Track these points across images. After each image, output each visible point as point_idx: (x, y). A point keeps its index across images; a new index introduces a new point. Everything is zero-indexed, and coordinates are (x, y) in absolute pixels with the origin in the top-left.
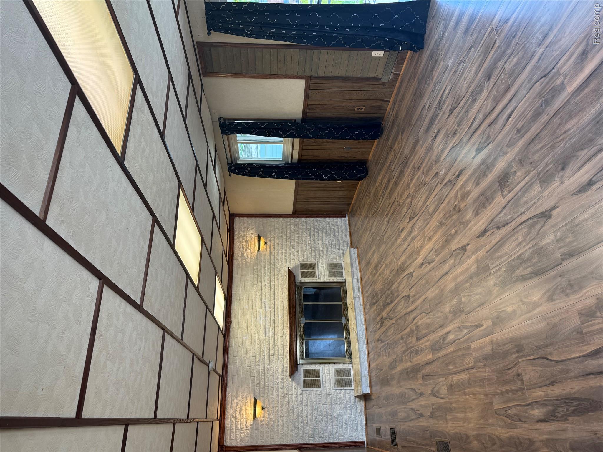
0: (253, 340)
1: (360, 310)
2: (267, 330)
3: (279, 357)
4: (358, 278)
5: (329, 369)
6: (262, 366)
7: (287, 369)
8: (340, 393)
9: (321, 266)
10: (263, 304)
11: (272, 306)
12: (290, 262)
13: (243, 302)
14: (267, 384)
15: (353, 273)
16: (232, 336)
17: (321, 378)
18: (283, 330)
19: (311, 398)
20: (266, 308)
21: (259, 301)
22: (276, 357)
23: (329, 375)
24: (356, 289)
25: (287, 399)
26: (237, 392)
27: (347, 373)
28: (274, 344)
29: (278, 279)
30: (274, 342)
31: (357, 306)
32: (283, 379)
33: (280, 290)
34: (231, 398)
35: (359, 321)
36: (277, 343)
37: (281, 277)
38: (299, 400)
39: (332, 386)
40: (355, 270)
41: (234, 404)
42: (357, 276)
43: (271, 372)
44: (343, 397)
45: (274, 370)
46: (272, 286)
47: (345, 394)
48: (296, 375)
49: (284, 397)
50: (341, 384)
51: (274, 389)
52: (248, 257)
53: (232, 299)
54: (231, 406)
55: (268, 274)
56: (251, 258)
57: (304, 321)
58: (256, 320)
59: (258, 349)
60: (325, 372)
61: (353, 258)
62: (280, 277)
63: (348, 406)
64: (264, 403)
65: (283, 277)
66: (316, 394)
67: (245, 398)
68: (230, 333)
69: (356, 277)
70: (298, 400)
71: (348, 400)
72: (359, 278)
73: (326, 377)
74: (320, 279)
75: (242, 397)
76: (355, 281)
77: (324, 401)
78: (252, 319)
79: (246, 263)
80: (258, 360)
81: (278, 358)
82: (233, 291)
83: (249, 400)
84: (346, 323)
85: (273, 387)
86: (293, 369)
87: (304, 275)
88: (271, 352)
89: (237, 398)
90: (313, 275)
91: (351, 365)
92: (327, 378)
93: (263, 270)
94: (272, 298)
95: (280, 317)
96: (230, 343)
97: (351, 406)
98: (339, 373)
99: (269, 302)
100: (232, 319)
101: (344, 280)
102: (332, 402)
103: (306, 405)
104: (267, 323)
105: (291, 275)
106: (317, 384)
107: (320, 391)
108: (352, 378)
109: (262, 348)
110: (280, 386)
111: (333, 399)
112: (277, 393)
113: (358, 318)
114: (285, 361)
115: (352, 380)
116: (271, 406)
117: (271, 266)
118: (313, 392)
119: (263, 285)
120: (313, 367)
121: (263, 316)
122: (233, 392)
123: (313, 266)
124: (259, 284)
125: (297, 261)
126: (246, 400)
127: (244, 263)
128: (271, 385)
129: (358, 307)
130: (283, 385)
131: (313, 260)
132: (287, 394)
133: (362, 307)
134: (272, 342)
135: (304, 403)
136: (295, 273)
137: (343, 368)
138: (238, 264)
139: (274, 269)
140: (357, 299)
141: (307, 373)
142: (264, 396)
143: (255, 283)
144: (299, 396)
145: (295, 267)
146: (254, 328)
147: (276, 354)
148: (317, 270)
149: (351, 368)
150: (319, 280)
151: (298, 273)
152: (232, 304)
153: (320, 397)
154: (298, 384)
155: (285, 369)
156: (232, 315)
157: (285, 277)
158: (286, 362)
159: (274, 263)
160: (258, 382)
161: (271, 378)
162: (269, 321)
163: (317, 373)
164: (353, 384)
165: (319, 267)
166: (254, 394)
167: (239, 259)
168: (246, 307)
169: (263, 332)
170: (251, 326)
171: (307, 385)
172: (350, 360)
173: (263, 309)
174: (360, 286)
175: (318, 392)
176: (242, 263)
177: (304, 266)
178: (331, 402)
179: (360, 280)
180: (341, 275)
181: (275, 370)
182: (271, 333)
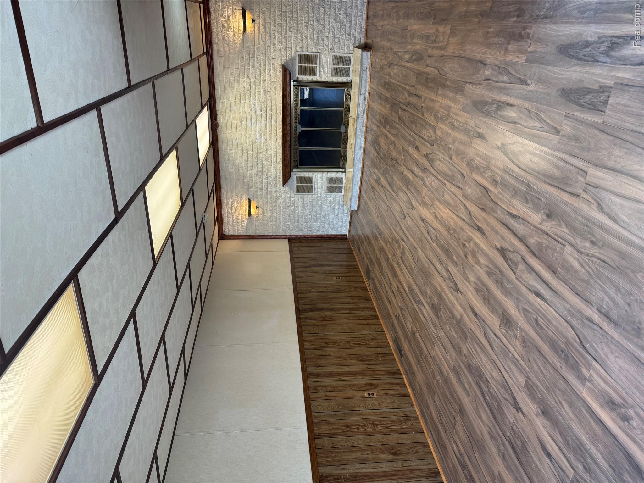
0: (244, 145)
1: (362, 132)
3: (273, 163)
4: (365, 94)
5: (322, 176)
6: (255, 171)
7: (280, 176)
8: (330, 197)
9: (324, 59)
10: (252, 106)
11: (263, 108)
12: (286, 51)
13: (229, 102)
14: (260, 187)
15: (361, 87)
16: (221, 140)
17: (313, 185)
18: (276, 136)
19: (303, 201)
20: (257, 112)
21: (248, 102)
22: (269, 163)
23: (322, 182)
25: (280, 201)
26: (232, 193)
27: (340, 180)
28: (267, 150)
29: (270, 75)
32: (276, 183)
33: (273, 89)
34: (226, 198)
36: (270, 150)
37: (274, 72)
38: (292, 202)
39: (323, 191)
41: (230, 203)
43: (264, 177)
44: (332, 201)
45: (267, 175)
46: (262, 83)
47: (335, 198)
48: (289, 182)
49: (277, 200)
50: (331, 190)
51: (267, 192)
52: (231, 41)
53: (216, 98)
54: (227, 204)
55: (257, 67)
56: (235, 43)
57: (299, 129)
58: (246, 124)
59: (250, 154)
60: (317, 180)
63: (336, 207)
64: (258, 203)
66: (308, 197)
67: (239, 199)
68: (218, 137)
69: (363, 92)
70: (290, 202)
71: (337, 203)
72: (367, 93)
73: (319, 183)
74: (321, 77)
75: (237, 197)
76: (362, 97)
77: (314, 204)
78: (241, 122)
79: (229, 50)
80: (250, 165)
81: (271, 164)
82: (216, 87)
83: (243, 200)
84: (345, 132)
85: (267, 190)
86: (286, 178)
87: (302, 71)
88: (264, 159)
89: (232, 197)
90: (313, 71)
91: (344, 174)
93: (251, 61)
94: (263, 99)
95: (273, 122)
96: (219, 147)
97: (339, 207)
98: (331, 181)
99: (259, 103)
100: (219, 121)
101: (350, 80)
102: (322, 204)
103: (298, 206)
104: (259, 128)
105: (287, 73)
106: (309, 190)
107: (311, 195)
108: (343, 185)
109: (254, 154)
110: (273, 189)
111: (323, 202)
112: (270, 196)
114: (278, 168)
115: (343, 187)
116: (264, 206)
117: (261, 55)
118: (305, 196)
119: (252, 82)
120: (307, 175)
121: (253, 121)
122: (227, 193)
123: (312, 59)
124: (247, 79)
125: (293, 50)
126: (241, 200)
127: (227, 49)
128: (264, 189)
130: (276, 189)
131: (314, 50)
132: (281, 197)
133: (364, 129)
134: (264, 149)
135: (296, 204)
136: (290, 68)
137: (337, 176)
138: (219, 51)
139: (264, 59)
140: (360, 119)
141: (299, 180)
142: (258, 197)
143: (242, 78)
144: (291, 199)
145: (292, 59)
146: (244, 132)
147: (269, 160)
148: (318, 65)
149: (344, 177)
151: (296, 67)
152: (217, 104)
153: (311, 200)
154: (290, 188)
155: (278, 175)
156: (218, 117)
157: (278, 72)
159: (265, 52)
160: (251, 185)
161: (264, 182)
162: (261, 126)
163: (310, 180)
164: (343, 190)
165: (322, 60)
166: (248, 195)
167: (220, 43)
168: (233, 107)
169: (254, 138)
170: (241, 130)
171: (299, 190)
172: (343, 170)
173: (253, 112)
174: (366, 103)
176: (224, 51)
177: (303, 58)
182: (264, 139)
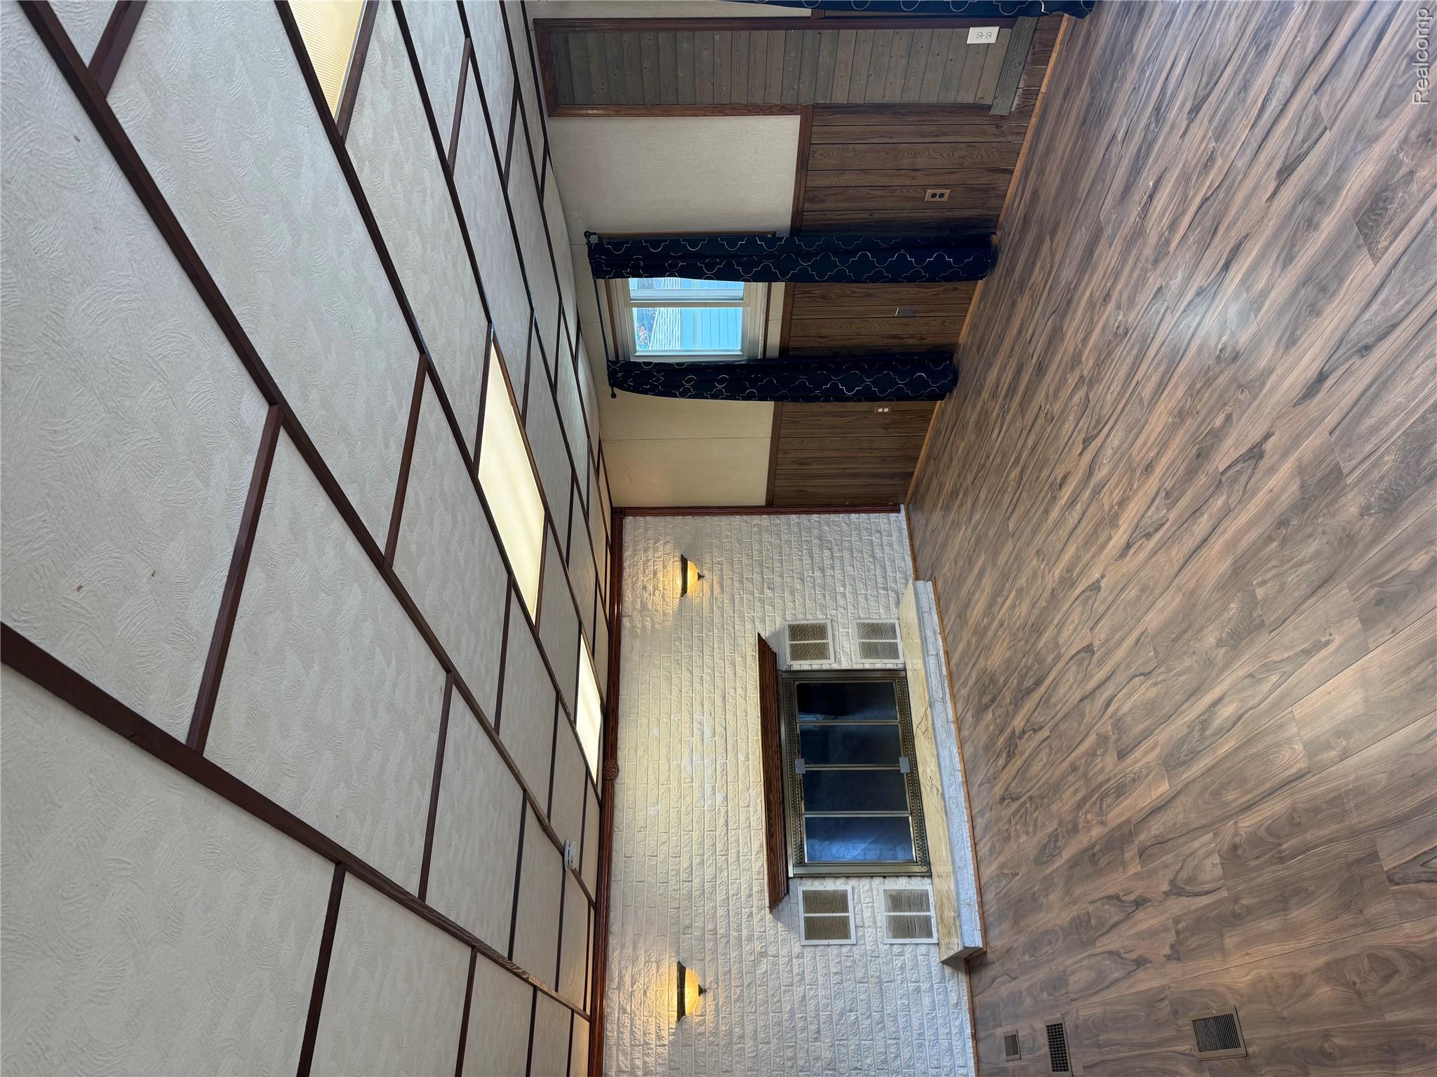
0: (673, 815)
1: (948, 733)
2: (708, 791)
3: (741, 858)
4: (937, 655)
5: (871, 889)
6: (696, 881)
7: (761, 891)
8: (901, 954)
9: (841, 630)
10: (696, 725)
11: (719, 729)
12: (763, 621)
13: (647, 721)
14: (710, 927)
15: (926, 642)
16: (620, 806)
17: (850, 914)
18: (748, 790)
19: (827, 967)
20: (705, 736)
21: (686, 717)
22: (732, 857)
23: (873, 907)
24: (935, 681)
25: (763, 967)
26: (635, 948)
27: (920, 900)
28: (727, 825)
29: (734, 665)
30: (727, 821)
31: (938, 725)
32: (751, 915)
33: (739, 691)
34: (620, 962)
35: (946, 762)
36: (734, 823)
37: (741, 659)
38: (796, 970)
39: (879, 934)
40: (929, 634)
41: (627, 979)
42: (938, 650)
43: (720, 897)
44: (909, 964)
45: (727, 893)
46: (719, 682)
47: (916, 955)
48: (784, 905)
49: (756, 963)
50: (903, 929)
51: (728, 941)
52: (657, 611)
53: (620, 713)
54: (619, 983)
55: (707, 651)
56: (664, 614)
57: (801, 767)
58: (679, 766)
59: (686, 837)
60: (860, 900)
61: (925, 604)
62: (738, 659)
63: (924, 986)
64: (704, 978)
65: (744, 658)
66: (839, 955)
67: (654, 965)
68: (616, 798)
69: (932, 651)
70: (791, 970)
71: (923, 971)
72: (942, 654)
73: (865, 910)
74: (840, 663)
75: (647, 962)
76: (932, 661)
77: (860, 975)
78: (669, 761)
79: (653, 626)
80: (686, 865)
81: (739, 860)
82: (621, 693)
83: (664, 968)
84: (912, 772)
85: (727, 936)
86: (778, 891)
87: (798, 653)
88: (719, 847)
89: (634, 962)
90: (821, 652)
91: (927, 881)
92: (867, 914)
93: (696, 642)
94: (719, 711)
95: (741, 758)
96: (615, 824)
97: (932, 986)
98: (897, 901)
99: (711, 720)
100: (620, 762)
101: (900, 666)
102: (883, 976)
103: (814, 983)
104: (709, 772)
105: (766, 652)
106: (839, 929)
107: (849, 947)
108: (932, 913)
109: (695, 835)
110: (745, 933)
111: (885, 968)
112: (737, 953)
113: (944, 753)
114: (755, 869)
115: (933, 921)
116: (721, 986)
117: (716, 631)
118: (831, 952)
119: (696, 679)
120: (830, 885)
121: (696, 756)
122: (623, 946)
123: (820, 631)
124: (686, 675)
125: (778, 619)
126: (658, 968)
127: (648, 624)
128: (721, 931)
129: (943, 726)
130: (753, 931)
131: (820, 615)
132: (763, 954)
133: (953, 726)
134: (721, 821)
135: (808, 978)
136: (774, 646)
137: (909, 887)
138: (633, 627)
139: (721, 640)
140: (938, 706)
141: (813, 901)
142: (704, 960)
143: (675, 674)
144: (794, 960)
145: (776, 635)
146: (674, 784)
147: (732, 852)
148: (830, 641)
149: (929, 888)
150: (836, 666)
151: (784, 648)
152: (619, 726)
153: (849, 964)
154: (791, 928)
155: (755, 889)
156: (620, 753)
157: (749, 658)
158: (759, 873)
159: (723, 625)
160: (687, 922)
161: (720, 912)
162: (713, 768)
163: (839, 902)
164: (934, 930)
165: (836, 633)
166: (678, 953)
167: (636, 615)
168: (655, 732)
169: (697, 795)
170: (668, 780)
171: (815, 930)
172: (925, 869)
173: (697, 738)
174: (944, 672)
175: (845, 950)
176: (644, 627)
177: (797, 631)
178: (879, 977)
179: (943, 660)
180: (892, 651)
181: (731, 892)
182: (719, 798)
